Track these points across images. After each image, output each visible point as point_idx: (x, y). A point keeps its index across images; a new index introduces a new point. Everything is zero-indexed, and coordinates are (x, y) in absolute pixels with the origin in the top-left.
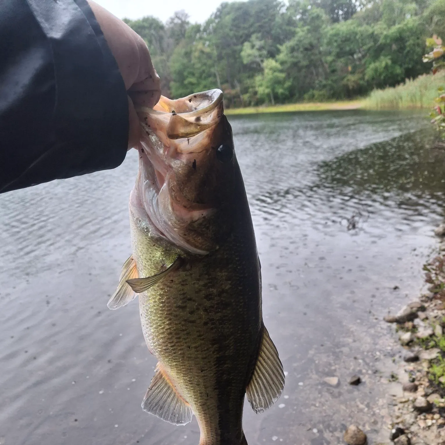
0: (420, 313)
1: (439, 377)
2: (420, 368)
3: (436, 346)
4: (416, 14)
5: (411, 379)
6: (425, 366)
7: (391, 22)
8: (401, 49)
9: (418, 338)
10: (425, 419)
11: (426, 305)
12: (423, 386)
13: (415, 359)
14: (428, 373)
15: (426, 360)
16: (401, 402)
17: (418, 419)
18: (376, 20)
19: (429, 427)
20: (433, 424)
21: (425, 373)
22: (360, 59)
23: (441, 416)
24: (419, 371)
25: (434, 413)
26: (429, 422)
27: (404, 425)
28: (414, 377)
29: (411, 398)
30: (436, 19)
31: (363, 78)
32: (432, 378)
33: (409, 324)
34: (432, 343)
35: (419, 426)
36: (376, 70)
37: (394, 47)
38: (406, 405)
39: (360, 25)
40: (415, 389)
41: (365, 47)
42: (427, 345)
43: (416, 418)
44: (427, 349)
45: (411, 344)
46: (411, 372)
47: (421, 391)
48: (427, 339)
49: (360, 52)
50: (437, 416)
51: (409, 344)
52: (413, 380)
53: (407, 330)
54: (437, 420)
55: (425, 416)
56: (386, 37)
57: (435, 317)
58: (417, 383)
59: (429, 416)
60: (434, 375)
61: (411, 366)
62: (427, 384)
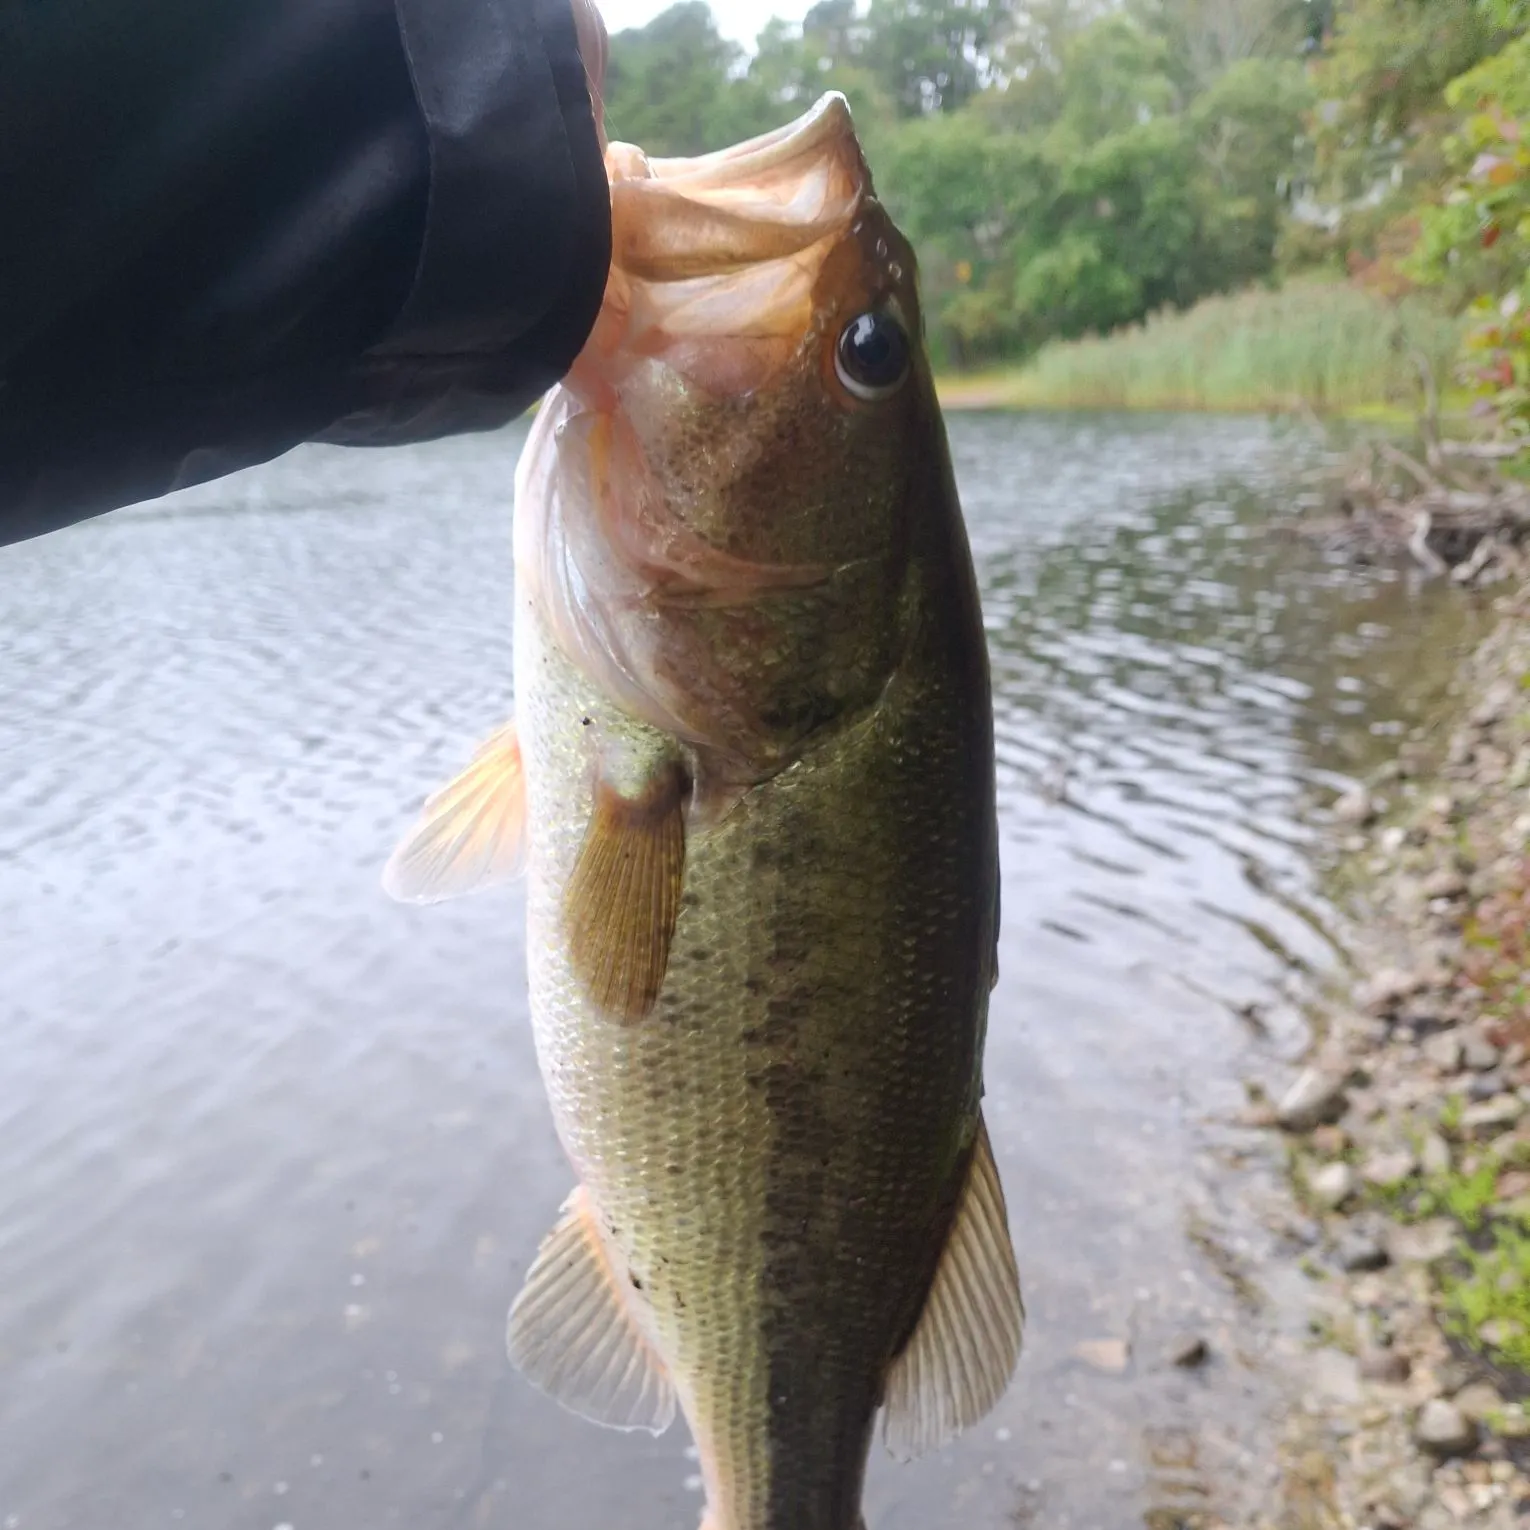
0: (1355, 1095)
1: (1480, 1324)
2: (1400, 1293)
3: (1440, 1210)
4: (1169, 109)
5: (1382, 1337)
6: (1416, 1286)
7: (1093, 129)
8: (1128, 216)
9: (1374, 1186)
10: (1465, 1483)
11: (1368, 1064)
12: (1427, 1359)
13: (1379, 1262)
14: (1434, 1310)
15: (1414, 1263)
16: (1368, 1426)
17: (1439, 1483)
18: (1047, 117)
19: (1484, 1512)
20: (1495, 1502)
21: (1424, 1313)
22: (996, 241)
23: (1520, 1469)
24: (1402, 1305)
25: (1488, 1460)
26: (1482, 1495)
27: (1397, 1510)
28: (1389, 1326)
29: (1397, 1408)
30: (1229, 128)
31: (1007, 304)
32: (1454, 1327)
33: (1329, 1137)
34: (1423, 1203)
35: (1447, 1509)
36: (1050, 279)
37: (1106, 208)
38: (1385, 1435)
39: (994, 130)
40: (1401, 1371)
41: (1013, 204)
42: (1408, 1210)
43: (1430, 1479)
44: (1409, 1222)
45: (1349, 1206)
46: (1377, 1310)
47: (1425, 1380)
48: (1404, 1187)
49: (994, 218)
50: (1502, 1469)
51: (1346, 1204)
52: (1389, 1341)
53: (1328, 1158)
54: (1506, 1483)
55: (1460, 1472)
56: (1080, 172)
57: (1412, 1107)
58: (1402, 1349)
59: (1475, 1471)
60: (1462, 1316)
61: (1369, 1288)
62: (1443, 1352)
